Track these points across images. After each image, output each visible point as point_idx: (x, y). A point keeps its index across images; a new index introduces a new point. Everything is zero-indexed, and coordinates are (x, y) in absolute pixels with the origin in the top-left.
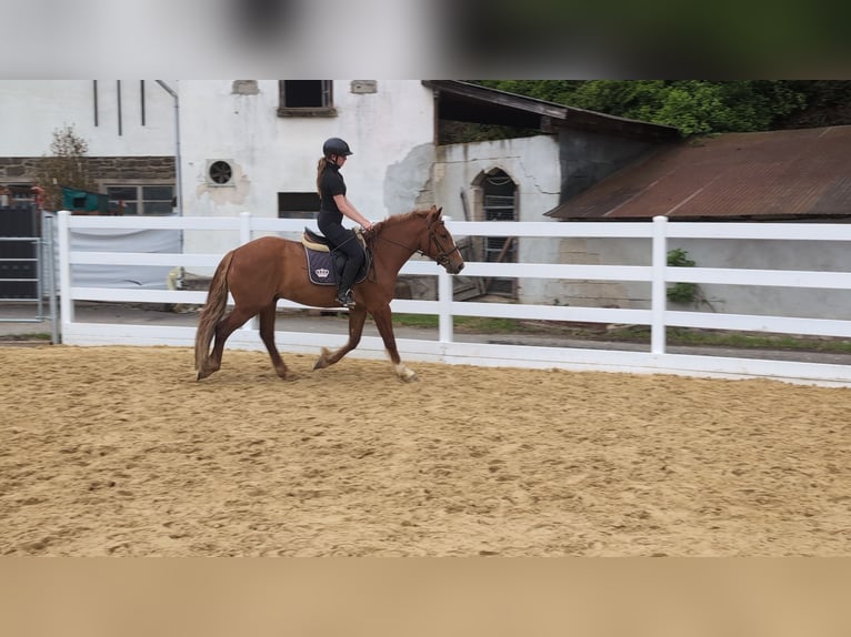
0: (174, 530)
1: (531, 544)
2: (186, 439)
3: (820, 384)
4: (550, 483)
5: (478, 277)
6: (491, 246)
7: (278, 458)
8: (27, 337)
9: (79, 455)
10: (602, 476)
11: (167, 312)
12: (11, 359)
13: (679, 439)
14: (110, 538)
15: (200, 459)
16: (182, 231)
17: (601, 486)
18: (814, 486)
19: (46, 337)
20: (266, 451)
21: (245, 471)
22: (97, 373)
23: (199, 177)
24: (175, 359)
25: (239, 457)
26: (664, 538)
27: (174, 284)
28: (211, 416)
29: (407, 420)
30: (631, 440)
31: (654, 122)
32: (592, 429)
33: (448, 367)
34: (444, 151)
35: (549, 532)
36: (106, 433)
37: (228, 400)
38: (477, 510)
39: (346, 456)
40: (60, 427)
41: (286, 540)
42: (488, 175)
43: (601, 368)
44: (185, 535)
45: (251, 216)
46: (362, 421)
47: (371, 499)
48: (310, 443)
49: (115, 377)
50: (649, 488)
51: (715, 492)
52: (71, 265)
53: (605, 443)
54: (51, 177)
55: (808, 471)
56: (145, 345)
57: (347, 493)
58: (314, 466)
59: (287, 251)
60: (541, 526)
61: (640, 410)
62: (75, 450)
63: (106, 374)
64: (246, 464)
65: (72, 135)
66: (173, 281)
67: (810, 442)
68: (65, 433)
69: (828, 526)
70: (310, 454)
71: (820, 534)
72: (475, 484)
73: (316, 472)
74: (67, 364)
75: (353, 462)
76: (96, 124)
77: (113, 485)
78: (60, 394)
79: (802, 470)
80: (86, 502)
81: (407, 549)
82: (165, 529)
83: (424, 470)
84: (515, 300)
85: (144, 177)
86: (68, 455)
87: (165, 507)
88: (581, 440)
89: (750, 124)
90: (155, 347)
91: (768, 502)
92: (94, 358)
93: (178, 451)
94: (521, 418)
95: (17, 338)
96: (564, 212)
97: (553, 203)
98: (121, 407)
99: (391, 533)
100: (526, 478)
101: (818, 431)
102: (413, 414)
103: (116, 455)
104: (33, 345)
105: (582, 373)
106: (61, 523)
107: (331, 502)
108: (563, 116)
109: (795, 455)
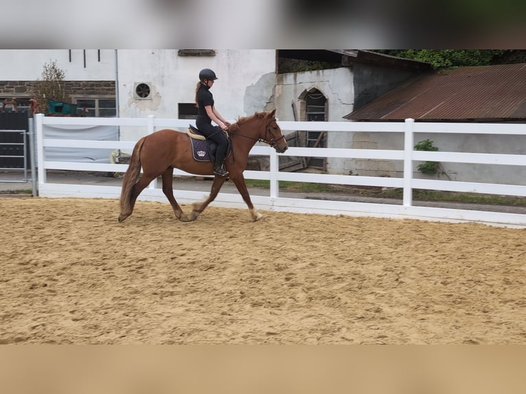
0: (75, 316)
1: (300, 328)
2: (98, 258)
3: (509, 227)
4: (322, 288)
5: (302, 157)
6: (310, 137)
7: (153, 270)
8: (18, 192)
9: (29, 266)
10: (356, 284)
11: (109, 177)
12: (4, 205)
13: (411, 261)
14: (35, 320)
15: (104, 270)
16: (119, 127)
17: (355, 291)
18: (492, 293)
19: (30, 192)
20: (147, 265)
21: (129, 278)
22: (55, 215)
23: (130, 93)
24: (105, 206)
25: (129, 269)
26: (388, 325)
27: (114, 160)
28: (119, 242)
29: (240, 247)
30: (380, 261)
31: (415, 59)
32: (357, 253)
33: (274, 213)
34: (282, 78)
35: (315, 320)
36: (50, 253)
37: (131, 233)
38: (272, 305)
39: (196, 269)
40: (22, 249)
41: (144, 323)
42: (309, 93)
43: (371, 215)
44: (82, 319)
45: (154, 118)
46: (213, 247)
47: (205, 298)
48: (176, 260)
49: (65, 217)
50: (385, 292)
51: (427, 295)
52: (44, 147)
53: (363, 263)
54: (42, 93)
55: (491, 283)
56: (89, 197)
57: (191, 293)
58: (174, 275)
59: (179, 138)
60: (310, 316)
61: (390, 242)
62: (28, 263)
63: (60, 216)
64: (132, 273)
65: (55, 67)
66: (114, 158)
67: (496, 264)
68: (24, 252)
69: (496, 320)
70: (174, 268)
71: (491, 325)
72: (274, 288)
73: (175, 279)
74: (38, 209)
75: (200, 273)
76: (70, 61)
77: (46, 285)
78: (28, 227)
79: (486, 282)
80: (26, 296)
81: (220, 330)
82: (70, 315)
83: (243, 279)
84: (325, 171)
85: (100, 94)
86: (23, 267)
87: (74, 301)
88: (348, 261)
89: (477, 61)
90: (94, 199)
91: (460, 303)
92: (55, 205)
93: (92, 264)
94: (313, 246)
95: (12, 192)
96: (355, 116)
97: (349, 110)
98: (64, 236)
99: (213, 319)
100: (307, 285)
101: (502, 256)
102: (245, 243)
103: (53, 267)
104: (20, 197)
105: (358, 218)
106: (6, 309)
107: (180, 299)
108: (356, 56)
109: (485, 272)
